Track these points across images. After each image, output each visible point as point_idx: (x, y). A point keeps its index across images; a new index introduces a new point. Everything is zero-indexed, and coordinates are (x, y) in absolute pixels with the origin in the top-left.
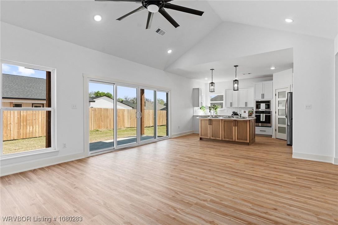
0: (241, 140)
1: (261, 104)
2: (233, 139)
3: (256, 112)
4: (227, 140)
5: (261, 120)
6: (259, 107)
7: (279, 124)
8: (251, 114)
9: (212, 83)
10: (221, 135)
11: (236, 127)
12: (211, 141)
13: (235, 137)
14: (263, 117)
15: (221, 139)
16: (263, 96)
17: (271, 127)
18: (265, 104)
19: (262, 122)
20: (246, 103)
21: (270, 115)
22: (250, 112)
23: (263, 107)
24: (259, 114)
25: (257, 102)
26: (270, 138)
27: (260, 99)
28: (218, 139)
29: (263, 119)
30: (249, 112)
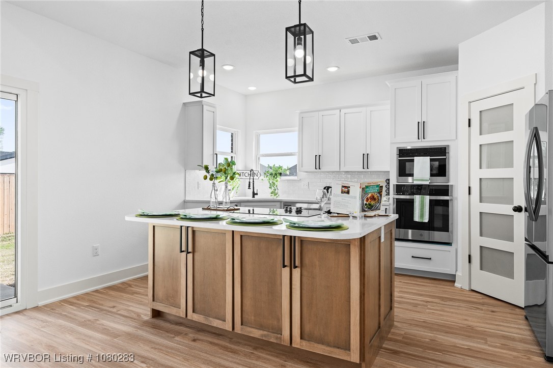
1: (415, 158)
2: (279, 331)
3: (399, 189)
4: (256, 333)
5: (417, 218)
6: (407, 172)
7: (481, 235)
8: (373, 198)
11: (297, 273)
13: (290, 326)
14: (421, 209)
15: (228, 326)
16: (422, 128)
17: (449, 244)
18: (429, 158)
19: (420, 226)
20: (366, 158)
21: (448, 201)
22: (372, 192)
23: (422, 168)
24: (408, 197)
25: (402, 152)
26: (446, 287)
27: (412, 142)
28: (216, 323)
29: (422, 216)
30: (364, 190)
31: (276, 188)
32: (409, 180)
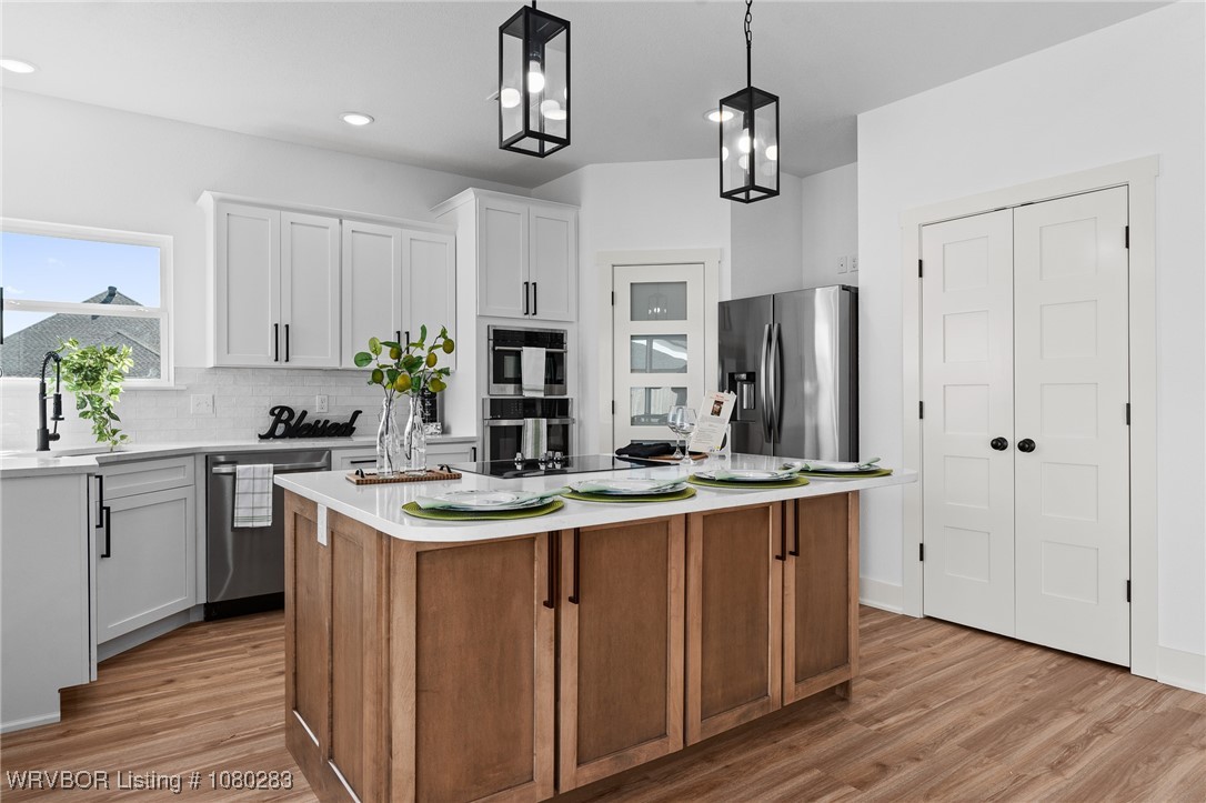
1: (525, 351)
6: (507, 374)
14: (536, 442)
16: (533, 294)
18: (544, 350)
20: (404, 341)
23: (536, 370)
25: (498, 336)
27: (514, 319)
31: (104, 419)
32: (509, 391)
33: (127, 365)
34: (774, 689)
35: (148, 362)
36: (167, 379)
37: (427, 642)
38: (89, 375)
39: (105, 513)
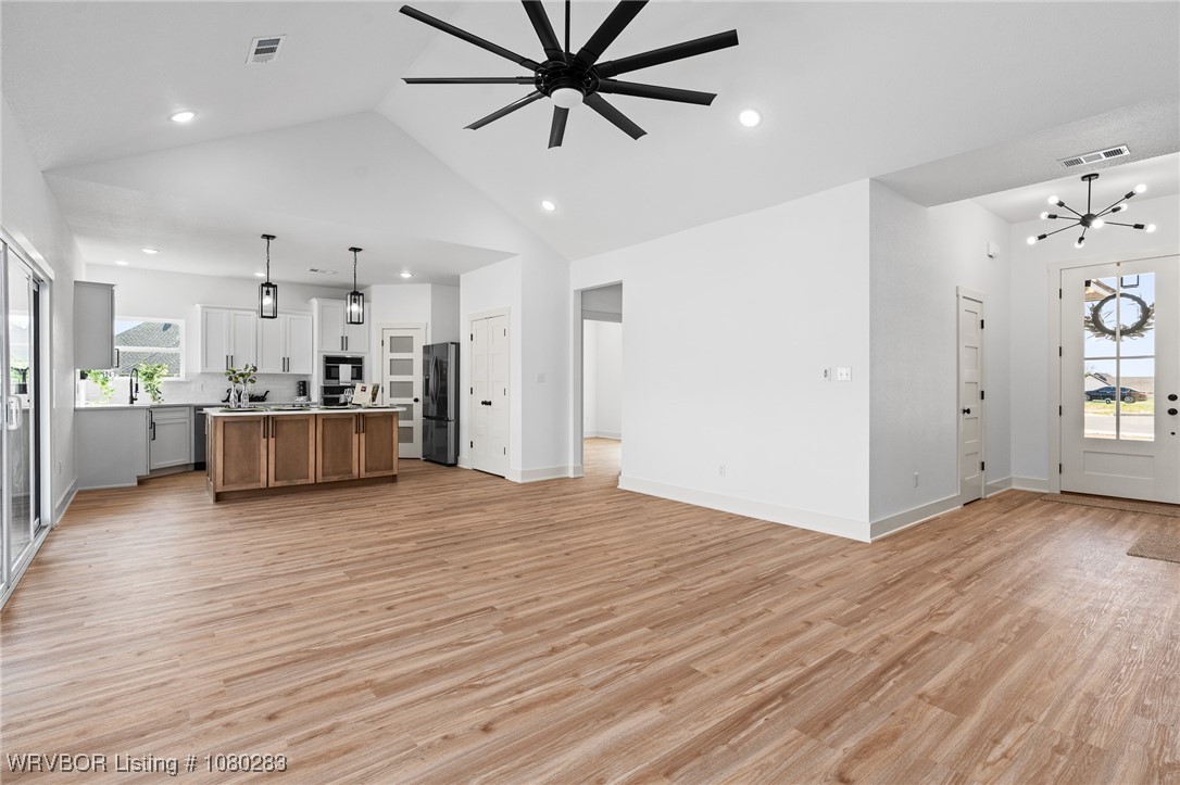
0: (377, 470)
1: (340, 365)
2: (351, 472)
3: (326, 389)
4: (335, 478)
9: (268, 284)
10: (314, 465)
11: (363, 436)
12: (274, 495)
13: (358, 467)
15: (311, 481)
16: (345, 341)
18: (350, 365)
20: (286, 362)
23: (345, 374)
24: (335, 396)
25: (328, 359)
28: (299, 482)
31: (155, 392)
32: (333, 383)
33: (165, 372)
34: (356, 472)
35: (174, 370)
36: (182, 377)
37: (227, 443)
38: (150, 377)
39: (153, 425)
